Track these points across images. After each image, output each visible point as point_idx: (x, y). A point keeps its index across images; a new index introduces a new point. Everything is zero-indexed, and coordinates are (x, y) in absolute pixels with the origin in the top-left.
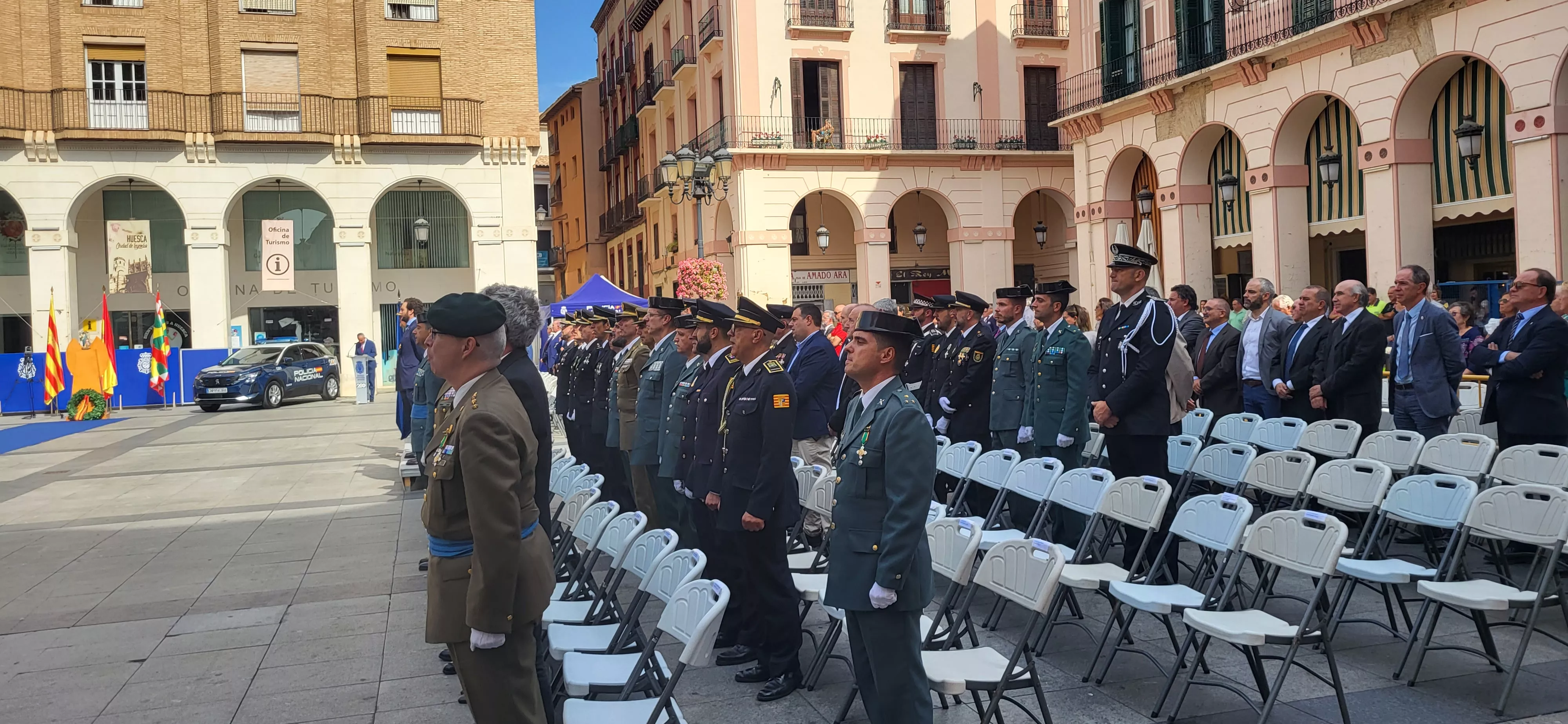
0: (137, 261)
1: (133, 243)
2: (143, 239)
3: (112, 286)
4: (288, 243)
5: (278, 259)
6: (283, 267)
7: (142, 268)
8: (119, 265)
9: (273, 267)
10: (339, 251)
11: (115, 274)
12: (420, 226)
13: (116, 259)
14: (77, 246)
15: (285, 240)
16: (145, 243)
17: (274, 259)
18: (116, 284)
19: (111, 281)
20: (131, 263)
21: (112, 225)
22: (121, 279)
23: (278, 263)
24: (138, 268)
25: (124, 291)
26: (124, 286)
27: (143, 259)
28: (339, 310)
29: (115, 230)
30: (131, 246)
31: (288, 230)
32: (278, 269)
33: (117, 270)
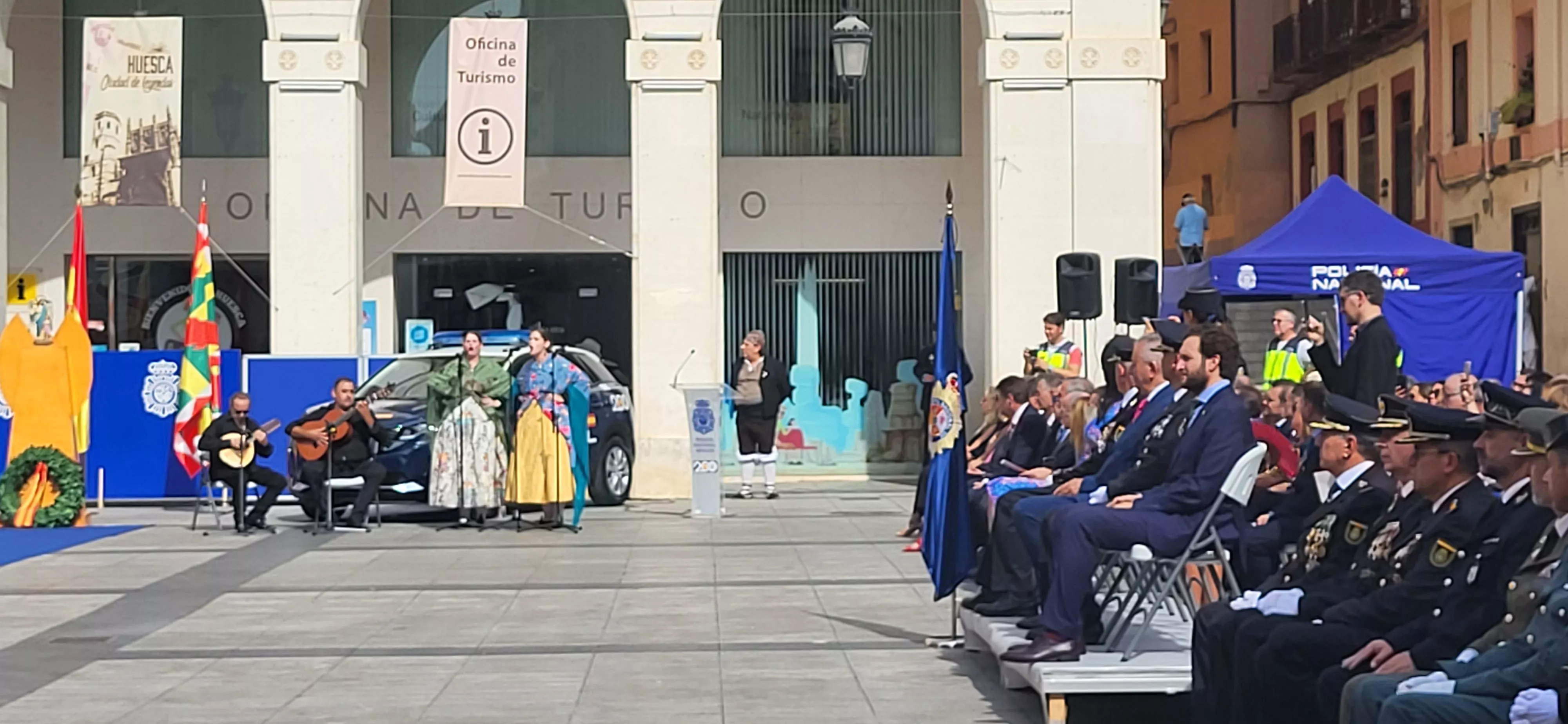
0: (148, 123)
1: (141, 76)
2: (164, 65)
3: (88, 185)
4: (512, 79)
5: (485, 121)
6: (497, 146)
7: (158, 140)
8: (106, 131)
9: (473, 143)
10: (639, 102)
11: (94, 158)
12: (850, 36)
13: (99, 116)
14: (10, 85)
15: (506, 71)
16: (168, 76)
17: (476, 122)
18: (95, 180)
19: (86, 172)
20: (134, 127)
21: (95, 29)
22: (110, 168)
23: (485, 133)
24: (150, 141)
25: (113, 200)
26: (114, 187)
27: (162, 119)
28: (634, 263)
29: (101, 42)
30: (135, 83)
31: (513, 46)
32: (485, 150)
33: (101, 144)
